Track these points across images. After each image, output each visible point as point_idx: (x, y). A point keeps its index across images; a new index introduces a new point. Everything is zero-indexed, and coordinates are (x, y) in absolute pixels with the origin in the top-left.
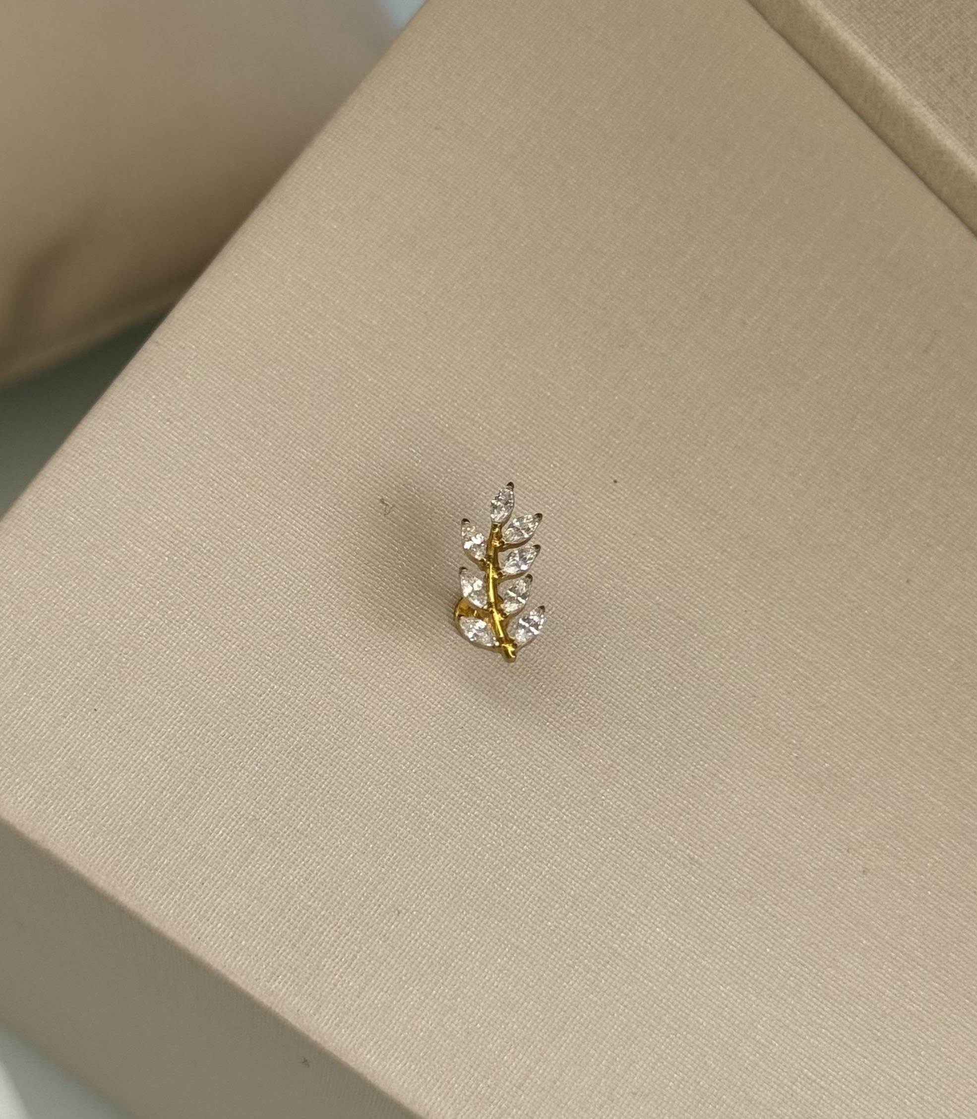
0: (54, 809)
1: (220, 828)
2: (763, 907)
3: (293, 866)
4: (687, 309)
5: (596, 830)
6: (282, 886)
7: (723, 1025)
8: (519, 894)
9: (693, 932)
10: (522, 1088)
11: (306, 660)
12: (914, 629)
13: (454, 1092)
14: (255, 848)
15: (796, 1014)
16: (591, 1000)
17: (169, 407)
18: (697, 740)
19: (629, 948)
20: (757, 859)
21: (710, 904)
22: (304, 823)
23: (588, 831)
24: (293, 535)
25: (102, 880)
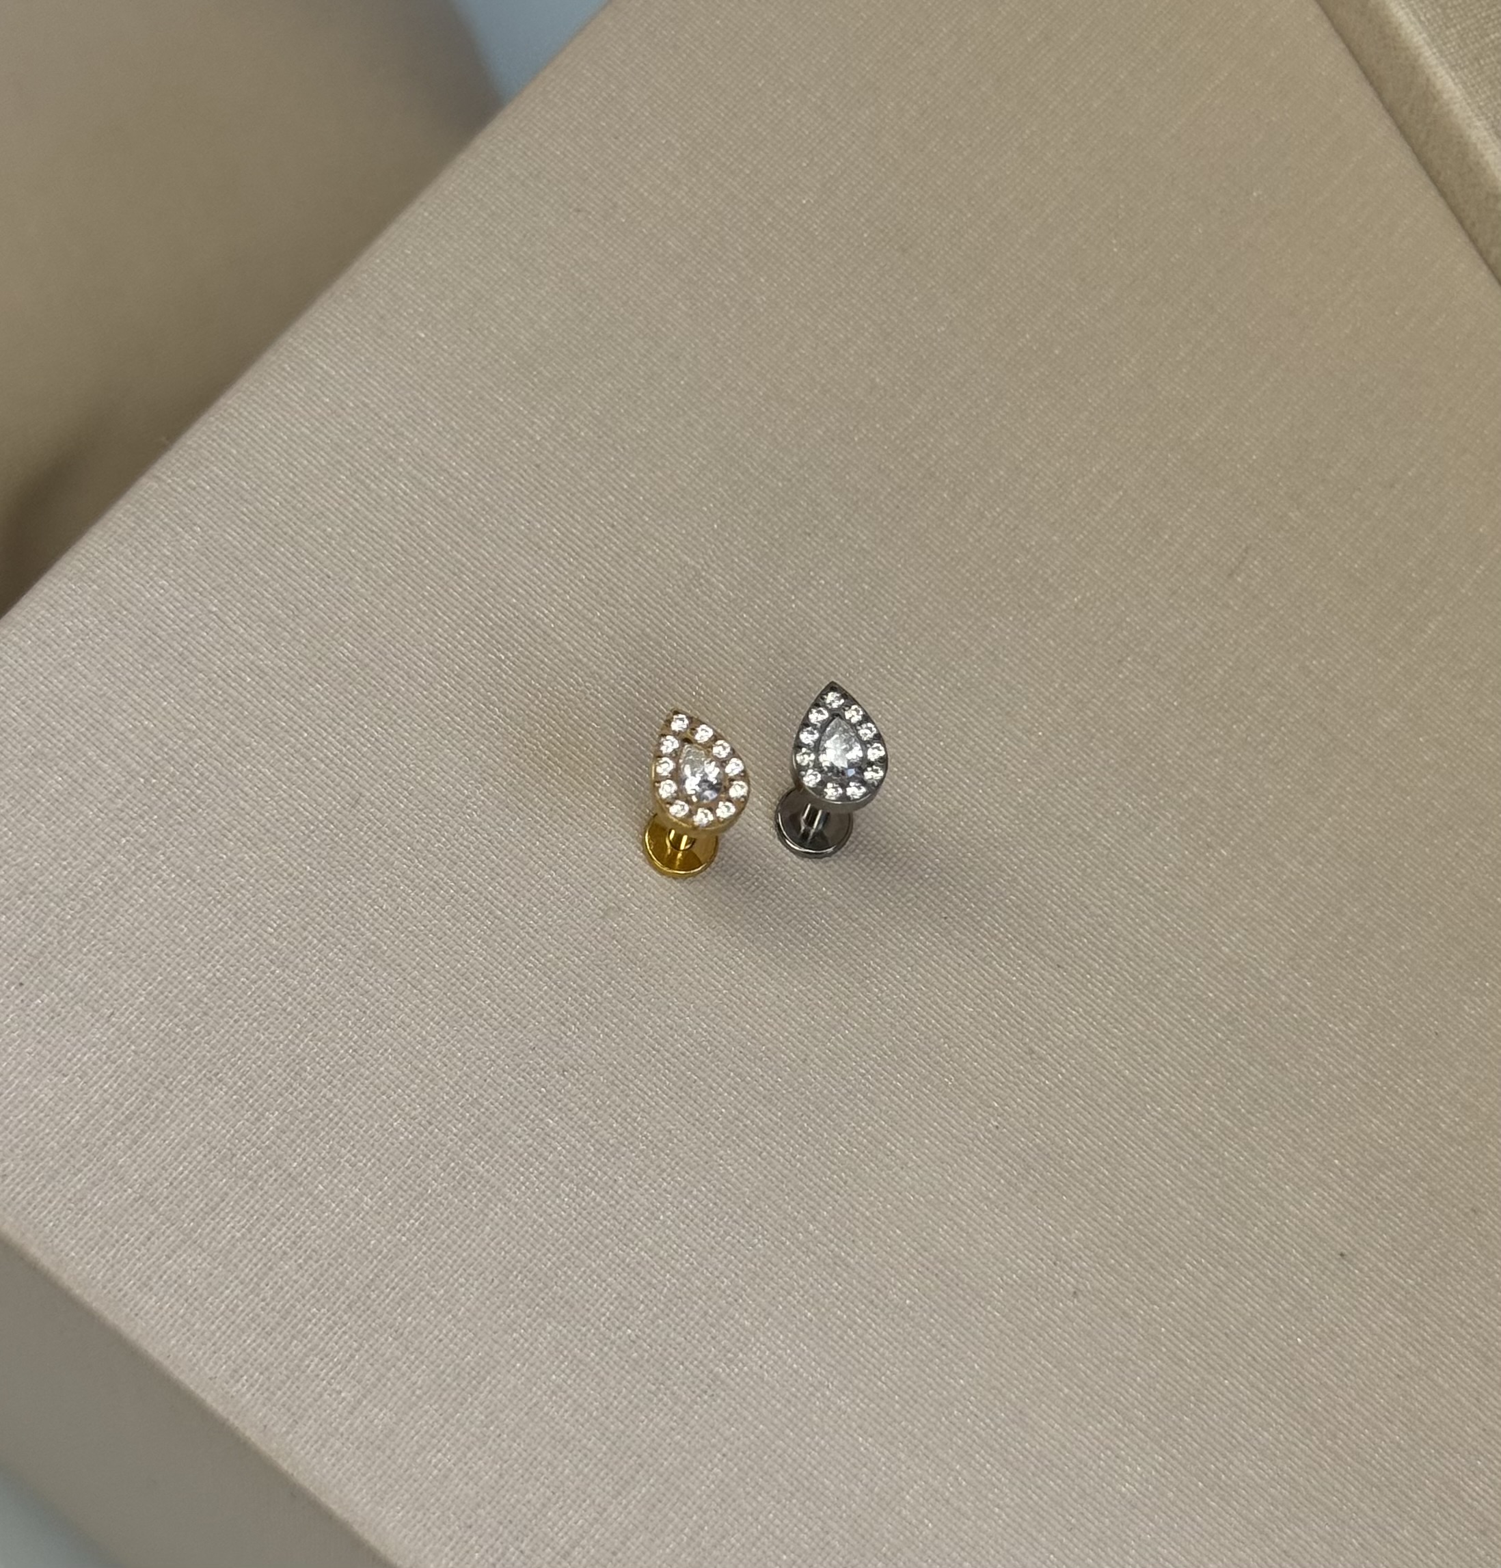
1: (181, 1163)
2: (929, 1332)
3: (279, 1224)
4: (904, 489)
5: (706, 1206)
6: (260, 1251)
7: (858, 1492)
8: (590, 1287)
9: (828, 1359)
11: (324, 937)
12: (1177, 960)
13: (473, 1556)
14: (226, 1194)
15: (960, 1484)
16: (677, 1443)
17: (165, 568)
18: (860, 1091)
19: (737, 1375)
20: (928, 1264)
21: (856, 1323)
22: (299, 1165)
23: (695, 1206)
24: (322, 761)
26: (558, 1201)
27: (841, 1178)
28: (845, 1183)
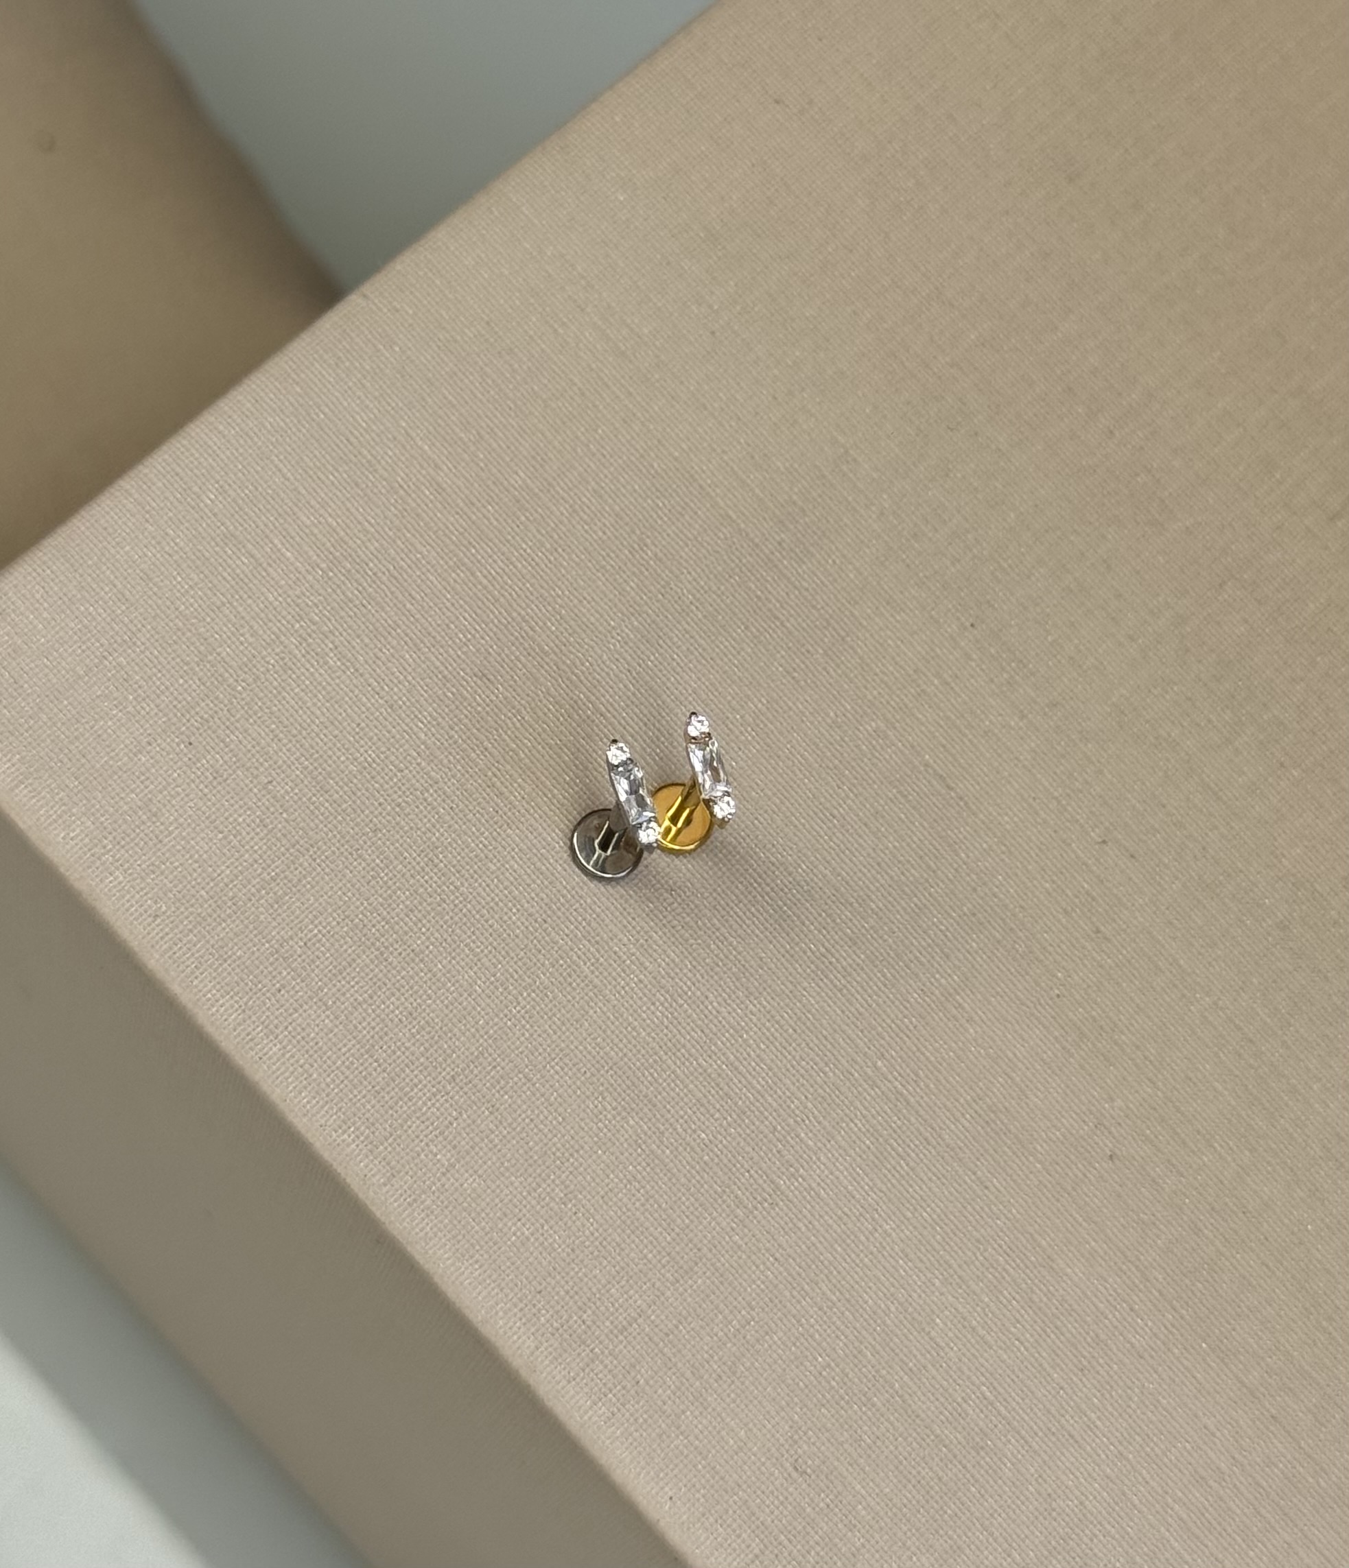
22: (423, 942)
23: (777, 1030)
24: (485, 577)
26: (652, 1007)
27: (911, 1023)
28: (915, 1027)
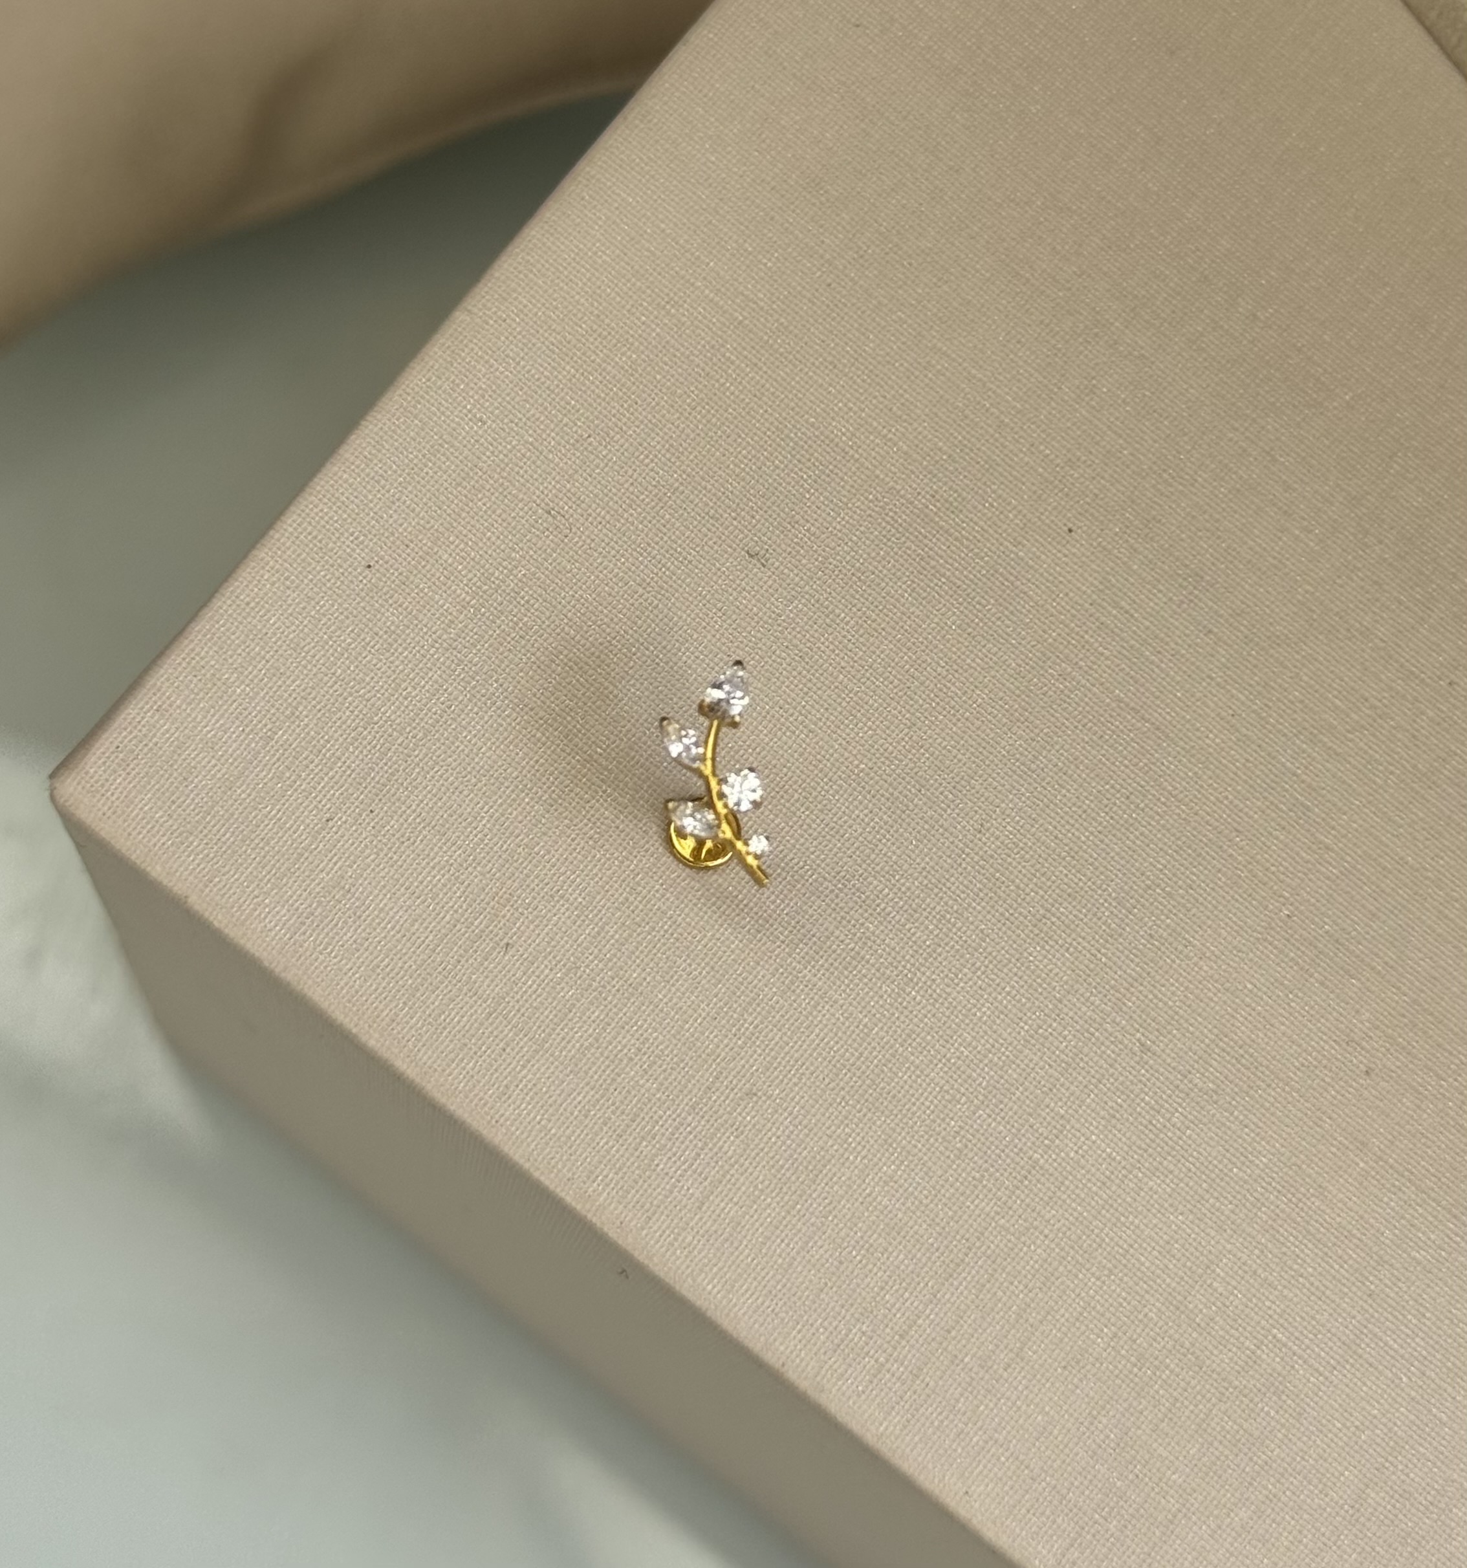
0: (315, 941)
1: (529, 977)
2: (1231, 1114)
3: (622, 1031)
4: (1178, 294)
5: (1019, 1001)
6: (607, 1058)
7: (1171, 1266)
8: (914, 1081)
9: (1139, 1142)
10: (908, 1338)
11: (650, 755)
12: (1453, 747)
13: (818, 1338)
14: (574, 1005)
15: (1266, 1256)
16: (1002, 1227)
17: (482, 402)
18: (1158, 886)
19: (1055, 1160)
20: (1228, 1049)
21: (1162, 1106)
25: (373, 1040)
